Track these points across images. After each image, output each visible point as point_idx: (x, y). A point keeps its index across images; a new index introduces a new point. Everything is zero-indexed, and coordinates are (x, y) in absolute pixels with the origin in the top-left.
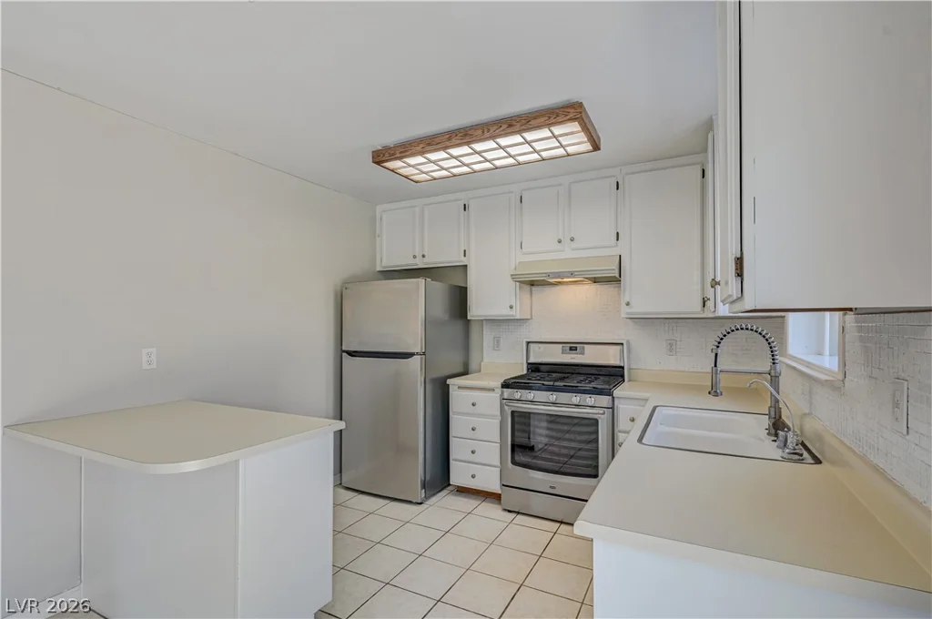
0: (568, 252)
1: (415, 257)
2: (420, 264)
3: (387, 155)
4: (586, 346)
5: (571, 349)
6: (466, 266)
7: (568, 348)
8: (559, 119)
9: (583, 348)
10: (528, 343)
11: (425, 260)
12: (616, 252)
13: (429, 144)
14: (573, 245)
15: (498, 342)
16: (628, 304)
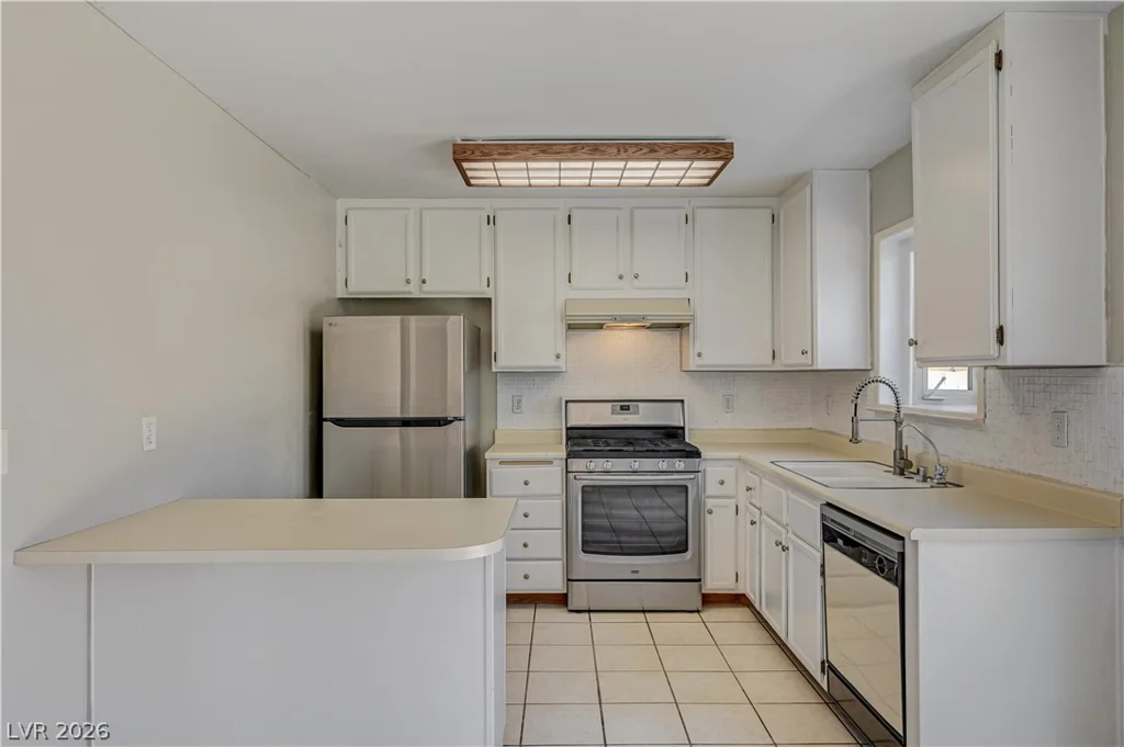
0: (628, 291)
1: (408, 282)
2: (414, 292)
3: (477, 153)
4: (640, 404)
5: (622, 408)
6: (490, 300)
7: (619, 408)
8: (709, 155)
9: (638, 406)
10: (567, 402)
11: (426, 287)
12: (684, 295)
13: (544, 152)
14: (636, 282)
15: (519, 402)
16: (699, 355)
